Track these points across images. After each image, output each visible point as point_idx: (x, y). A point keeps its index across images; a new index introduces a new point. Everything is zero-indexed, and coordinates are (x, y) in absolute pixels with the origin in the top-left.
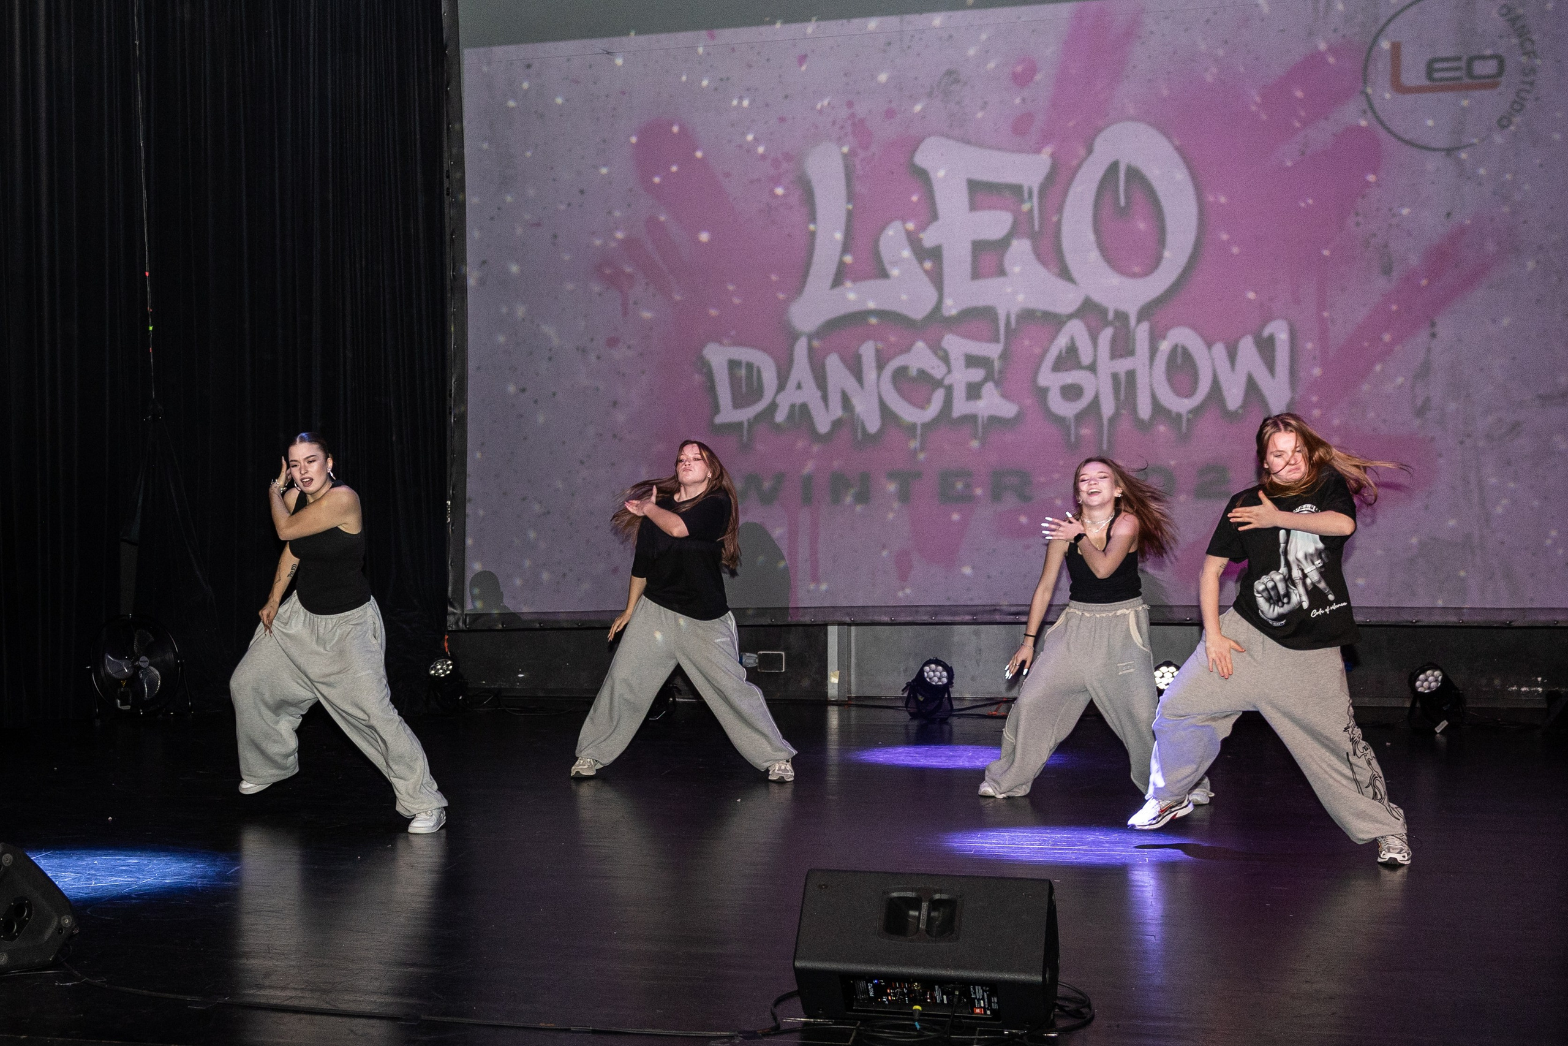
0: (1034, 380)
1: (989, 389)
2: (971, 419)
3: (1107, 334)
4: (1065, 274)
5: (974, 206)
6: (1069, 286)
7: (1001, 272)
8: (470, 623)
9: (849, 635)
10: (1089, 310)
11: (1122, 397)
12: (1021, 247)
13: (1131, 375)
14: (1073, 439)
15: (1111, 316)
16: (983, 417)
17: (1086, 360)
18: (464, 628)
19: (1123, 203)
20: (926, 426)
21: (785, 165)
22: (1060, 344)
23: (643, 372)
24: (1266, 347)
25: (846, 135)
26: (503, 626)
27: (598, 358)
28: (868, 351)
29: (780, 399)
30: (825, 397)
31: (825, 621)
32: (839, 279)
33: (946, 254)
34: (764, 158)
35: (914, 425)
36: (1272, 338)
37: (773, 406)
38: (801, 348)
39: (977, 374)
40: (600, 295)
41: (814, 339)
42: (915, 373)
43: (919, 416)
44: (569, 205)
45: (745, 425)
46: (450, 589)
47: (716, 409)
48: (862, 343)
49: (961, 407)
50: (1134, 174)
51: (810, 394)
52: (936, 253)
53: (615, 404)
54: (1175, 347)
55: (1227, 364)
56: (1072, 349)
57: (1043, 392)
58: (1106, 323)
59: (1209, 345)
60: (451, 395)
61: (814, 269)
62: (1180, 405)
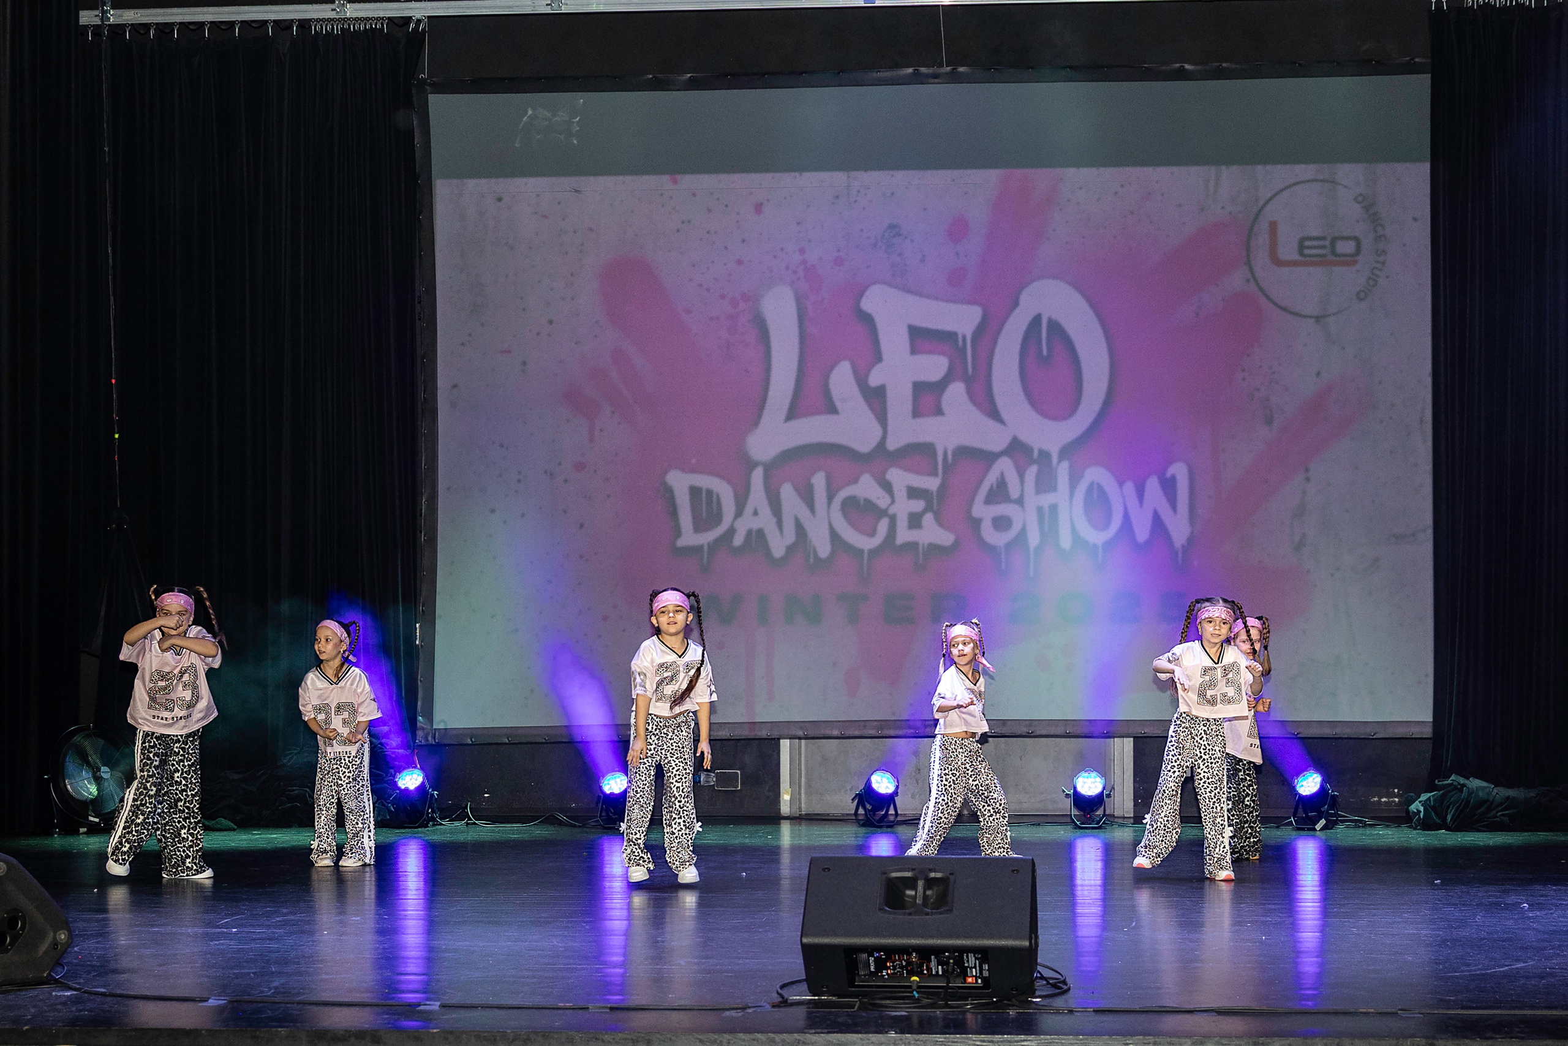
0: (969, 511)
1: (928, 519)
2: (912, 546)
3: (1033, 470)
4: (994, 414)
5: (913, 351)
6: (998, 425)
7: (939, 411)
8: (439, 738)
9: (800, 747)
10: (1017, 449)
11: (1046, 528)
12: (957, 390)
13: (1054, 508)
14: (1003, 566)
15: (1036, 454)
16: (923, 545)
17: (1014, 493)
18: (433, 743)
19: (1045, 352)
20: (871, 552)
21: (742, 305)
22: (991, 479)
23: (609, 496)
24: (1169, 486)
25: (799, 279)
26: (471, 740)
27: (566, 481)
28: (819, 481)
29: (737, 524)
30: (780, 524)
31: (775, 734)
32: (793, 414)
33: (890, 394)
34: (723, 297)
35: (861, 551)
36: (1173, 478)
37: (731, 531)
38: (757, 476)
39: (918, 505)
40: (568, 421)
41: (770, 468)
42: (862, 502)
43: (865, 543)
44: (538, 334)
45: (706, 548)
46: (419, 703)
47: (678, 533)
48: (814, 473)
49: (904, 535)
50: (1055, 327)
51: (765, 520)
52: (881, 392)
53: (582, 526)
54: (1092, 484)
55: (1137, 502)
56: (1002, 484)
57: (976, 523)
58: (1032, 461)
59: (1121, 484)
60: (421, 515)
61: (770, 403)
62: (1096, 537)
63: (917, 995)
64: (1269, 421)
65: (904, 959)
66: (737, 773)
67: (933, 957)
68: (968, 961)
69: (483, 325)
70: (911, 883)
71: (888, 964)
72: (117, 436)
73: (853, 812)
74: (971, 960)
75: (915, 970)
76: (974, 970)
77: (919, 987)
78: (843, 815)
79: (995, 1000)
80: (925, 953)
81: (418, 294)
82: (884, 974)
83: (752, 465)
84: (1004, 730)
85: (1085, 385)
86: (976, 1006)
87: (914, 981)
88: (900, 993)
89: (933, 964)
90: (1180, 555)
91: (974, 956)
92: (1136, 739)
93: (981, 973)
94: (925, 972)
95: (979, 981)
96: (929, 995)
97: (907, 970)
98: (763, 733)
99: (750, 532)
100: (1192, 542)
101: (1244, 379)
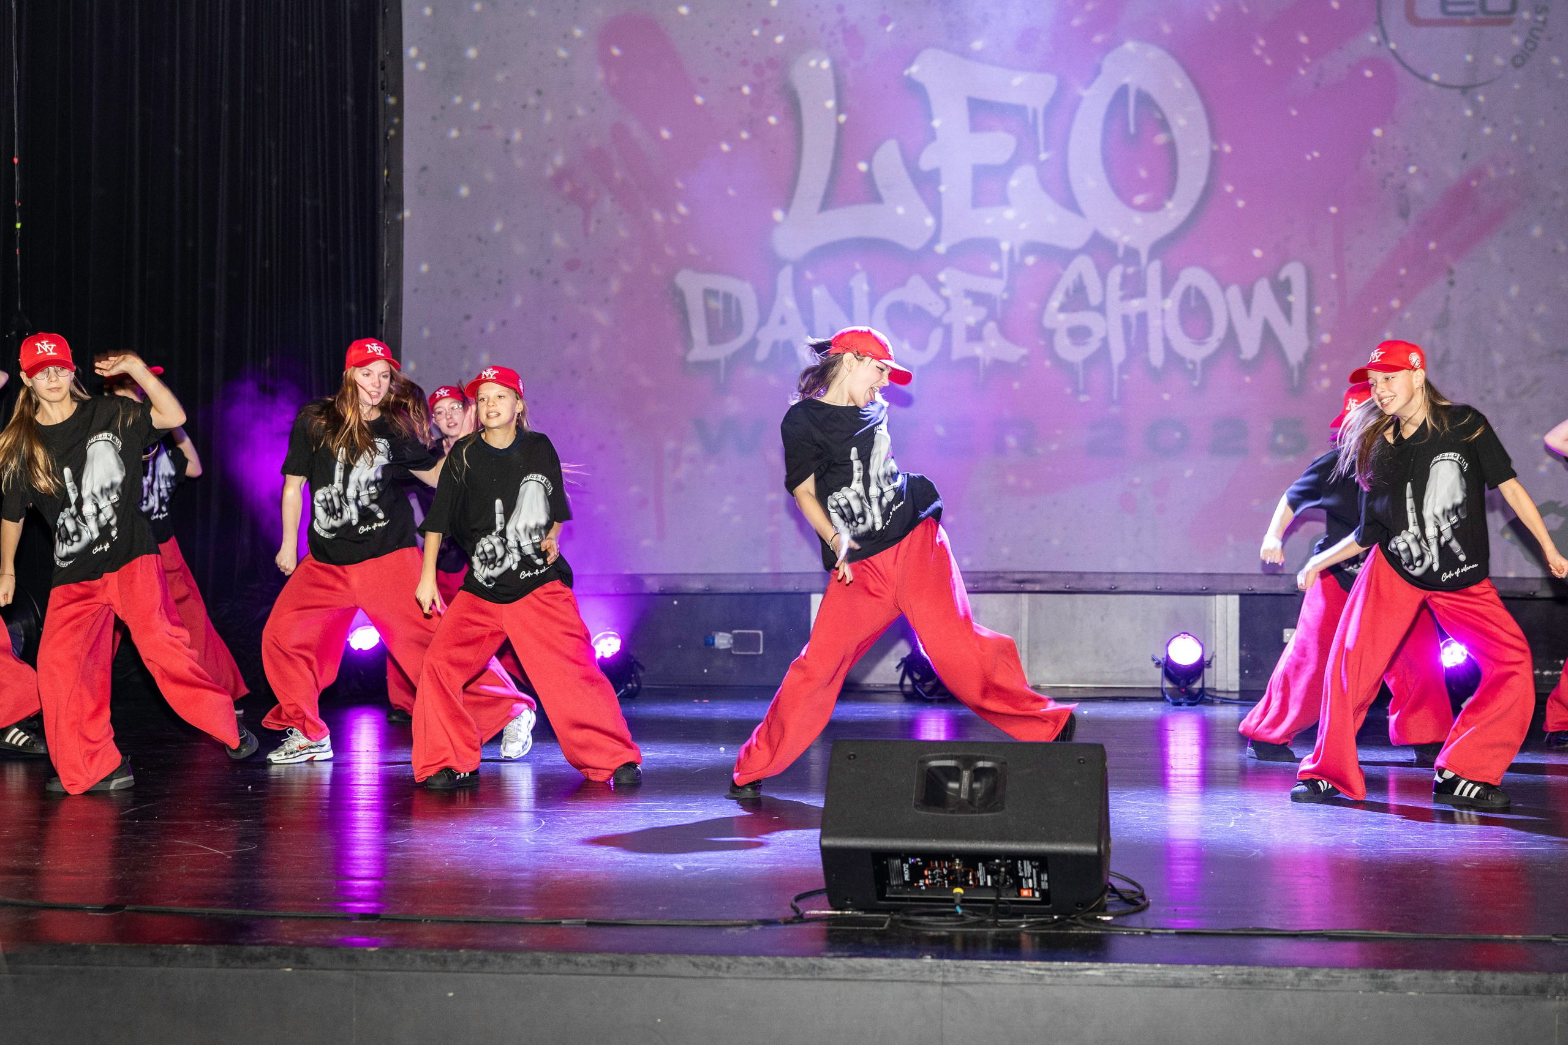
0: (1040, 320)
1: (991, 331)
2: (973, 361)
3: (1117, 271)
4: (1070, 203)
5: (976, 126)
6: (1076, 218)
7: (1003, 200)
10: (1098, 246)
11: (1133, 340)
12: (1025, 175)
13: (1142, 317)
14: (1082, 386)
15: (1121, 252)
16: (985, 361)
17: (1094, 299)
19: (1132, 129)
21: (769, 73)
22: (1068, 279)
23: (607, 300)
24: (1282, 289)
25: (836, 42)
27: (556, 282)
28: (859, 284)
29: (760, 336)
31: (804, 588)
32: (828, 202)
33: (944, 179)
34: (745, 63)
36: (1288, 281)
37: (753, 343)
38: (785, 278)
39: (979, 314)
40: (559, 210)
41: (798, 268)
42: (911, 309)
43: (915, 358)
44: (524, 107)
45: (723, 363)
47: (689, 345)
48: (853, 276)
49: (961, 349)
50: (1144, 100)
52: (933, 177)
53: (574, 336)
54: (1188, 289)
55: (1243, 309)
56: (1080, 288)
57: (1050, 334)
58: (1116, 261)
59: (1224, 288)
60: (382, 321)
61: (800, 190)
62: (1194, 352)
63: (959, 910)
64: (1404, 213)
65: (945, 867)
66: (758, 635)
67: (980, 865)
68: (1023, 870)
70: (955, 774)
71: (926, 873)
72: (18, 225)
73: (897, 682)
74: (1027, 869)
75: (959, 880)
76: (1030, 881)
77: (964, 901)
78: (887, 685)
79: (1056, 917)
80: (971, 859)
81: (381, 59)
82: (921, 884)
83: (777, 263)
84: (1081, 585)
85: (1182, 171)
86: (1031, 926)
87: (957, 893)
88: (940, 906)
89: (980, 873)
90: (1296, 375)
91: (1031, 864)
92: (1241, 595)
93: (1039, 884)
94: (971, 882)
95: (1037, 894)
96: (975, 911)
97: (948, 880)
98: (790, 587)
99: (775, 344)
100: (1311, 358)
101: (1374, 162)
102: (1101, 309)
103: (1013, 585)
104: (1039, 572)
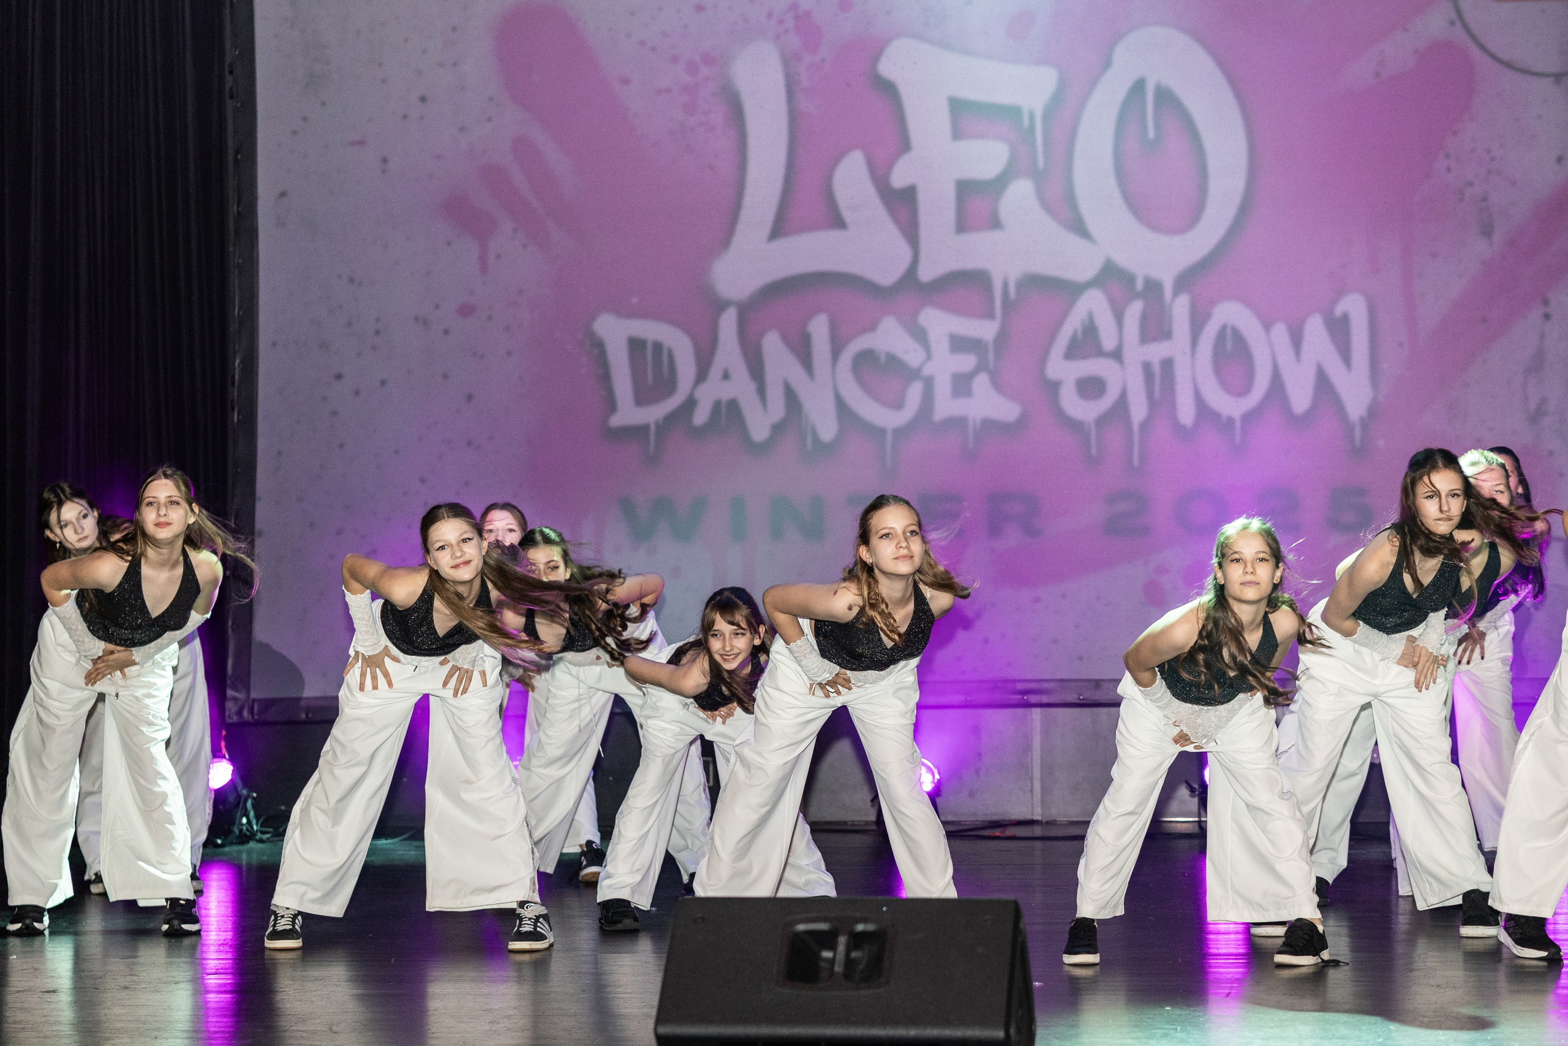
0: (1041, 370)
1: (981, 383)
2: (957, 423)
3: (1135, 309)
4: (1079, 227)
5: (957, 133)
6: (1083, 243)
7: (995, 223)
8: (260, 713)
10: (1112, 278)
11: (1157, 395)
12: (1021, 190)
13: (1168, 364)
14: (1094, 451)
15: (1140, 285)
16: (975, 421)
17: (1108, 343)
18: (251, 720)
19: (1151, 134)
20: (899, 432)
21: (705, 71)
22: (1073, 324)
23: (509, 354)
24: (1339, 329)
25: (786, 32)
26: (307, 714)
27: (446, 332)
28: (819, 328)
29: (699, 393)
30: (762, 392)
32: (779, 229)
33: (922, 197)
34: (675, 59)
35: (882, 431)
36: (1345, 318)
37: (690, 403)
38: (728, 322)
39: (966, 362)
40: (449, 244)
41: (747, 310)
42: (883, 359)
43: (888, 419)
44: (405, 117)
45: (652, 429)
46: (230, 662)
47: (611, 406)
48: (811, 315)
49: (945, 406)
50: (1166, 98)
51: (741, 387)
52: (909, 195)
53: (470, 397)
54: (1224, 328)
55: (1291, 352)
56: (1090, 330)
57: (1053, 387)
58: (1133, 295)
59: (1267, 327)
60: (233, 383)
61: (745, 215)
62: (1231, 407)
69: (323, 104)
70: (827, 940)
81: (228, 59)
83: (719, 306)
85: (1212, 181)
90: (1358, 433)
99: (717, 405)
100: (1373, 411)
101: (1449, 170)
102: (1117, 355)
103: (1013, 697)
104: (1046, 680)
